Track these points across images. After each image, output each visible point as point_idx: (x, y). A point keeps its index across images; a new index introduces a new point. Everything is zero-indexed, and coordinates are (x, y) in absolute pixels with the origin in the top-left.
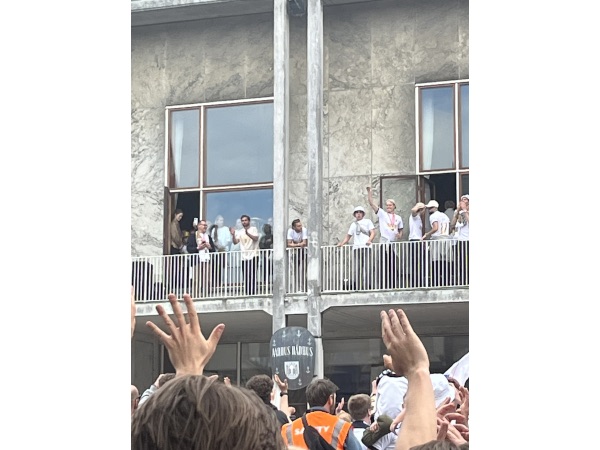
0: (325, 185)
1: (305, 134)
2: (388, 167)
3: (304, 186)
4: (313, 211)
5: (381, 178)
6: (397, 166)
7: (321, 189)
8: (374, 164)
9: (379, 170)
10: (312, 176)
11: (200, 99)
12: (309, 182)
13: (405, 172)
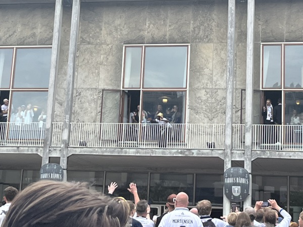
0: (75, 92)
1: (67, 65)
2: (107, 85)
3: (64, 91)
4: (68, 104)
5: (103, 90)
6: (111, 85)
7: (72, 93)
8: (100, 82)
9: (102, 86)
10: (68, 87)
11: (14, 44)
12: (67, 90)
13: (115, 88)
